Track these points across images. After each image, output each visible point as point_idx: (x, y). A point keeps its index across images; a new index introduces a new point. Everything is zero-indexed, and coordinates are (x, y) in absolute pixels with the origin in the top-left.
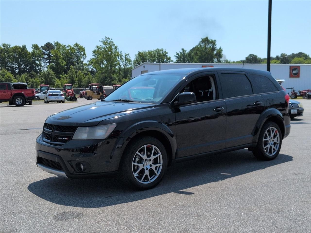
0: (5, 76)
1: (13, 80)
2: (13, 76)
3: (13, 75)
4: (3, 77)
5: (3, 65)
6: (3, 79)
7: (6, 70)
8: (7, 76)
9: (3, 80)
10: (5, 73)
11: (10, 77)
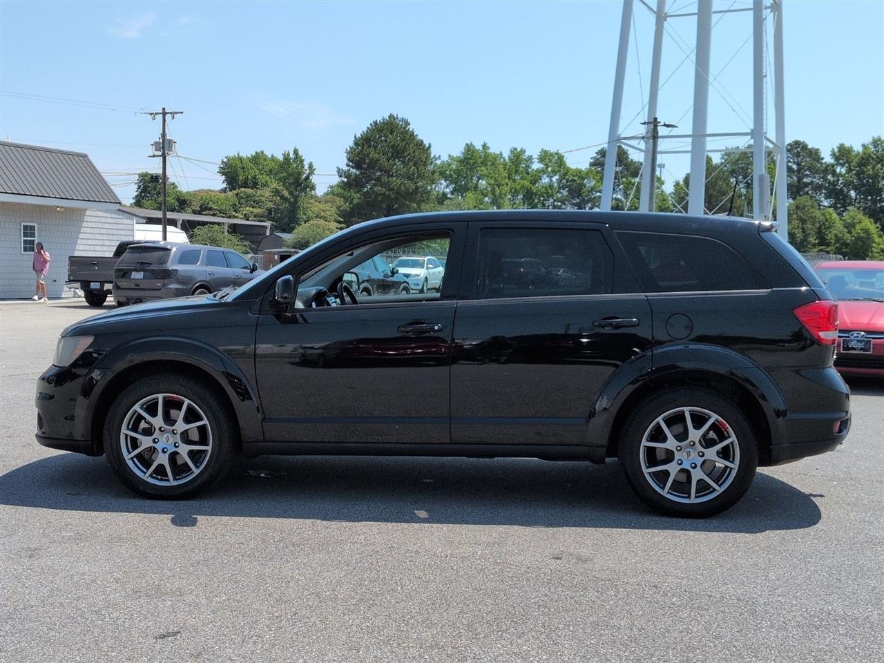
0: (856, 228)
1: (877, 240)
2: (878, 230)
3: (878, 225)
4: (850, 232)
5: (870, 198)
6: (849, 238)
7: (862, 212)
8: (862, 230)
9: (847, 240)
10: (855, 221)
11: (867, 231)
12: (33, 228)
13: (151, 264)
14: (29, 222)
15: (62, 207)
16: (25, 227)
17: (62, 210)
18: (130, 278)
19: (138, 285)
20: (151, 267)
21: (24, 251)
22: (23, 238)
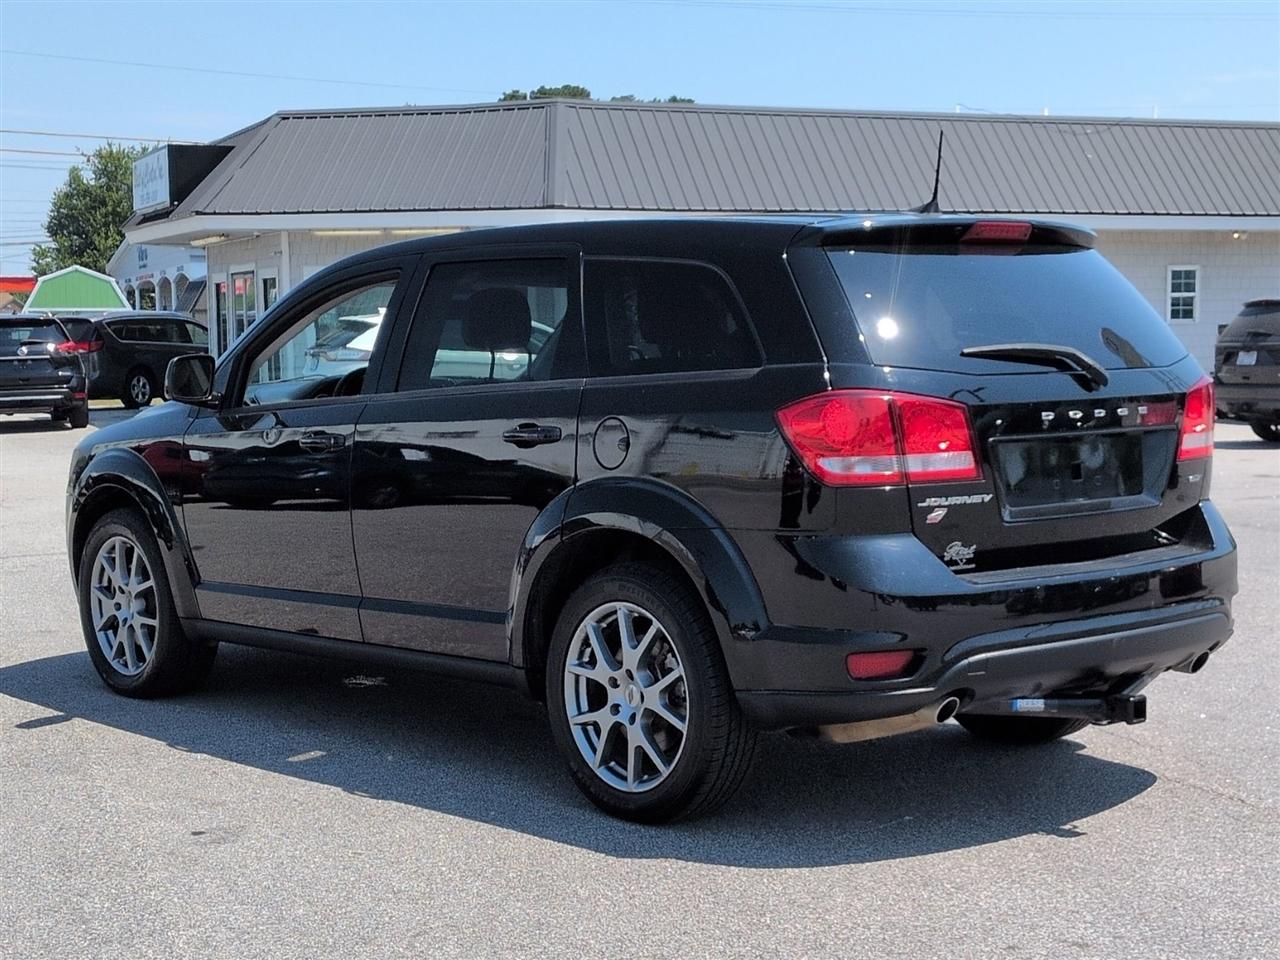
12: (1190, 275)
13: (1270, 335)
14: (1183, 264)
15: (1244, 232)
16: (1176, 275)
17: (1244, 237)
18: (1235, 365)
19: (1248, 378)
20: (1269, 343)
21: (1173, 317)
22: (1171, 295)
